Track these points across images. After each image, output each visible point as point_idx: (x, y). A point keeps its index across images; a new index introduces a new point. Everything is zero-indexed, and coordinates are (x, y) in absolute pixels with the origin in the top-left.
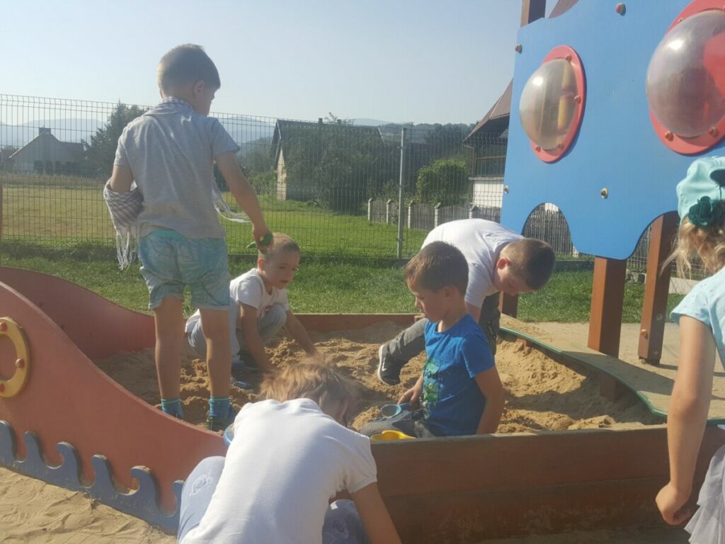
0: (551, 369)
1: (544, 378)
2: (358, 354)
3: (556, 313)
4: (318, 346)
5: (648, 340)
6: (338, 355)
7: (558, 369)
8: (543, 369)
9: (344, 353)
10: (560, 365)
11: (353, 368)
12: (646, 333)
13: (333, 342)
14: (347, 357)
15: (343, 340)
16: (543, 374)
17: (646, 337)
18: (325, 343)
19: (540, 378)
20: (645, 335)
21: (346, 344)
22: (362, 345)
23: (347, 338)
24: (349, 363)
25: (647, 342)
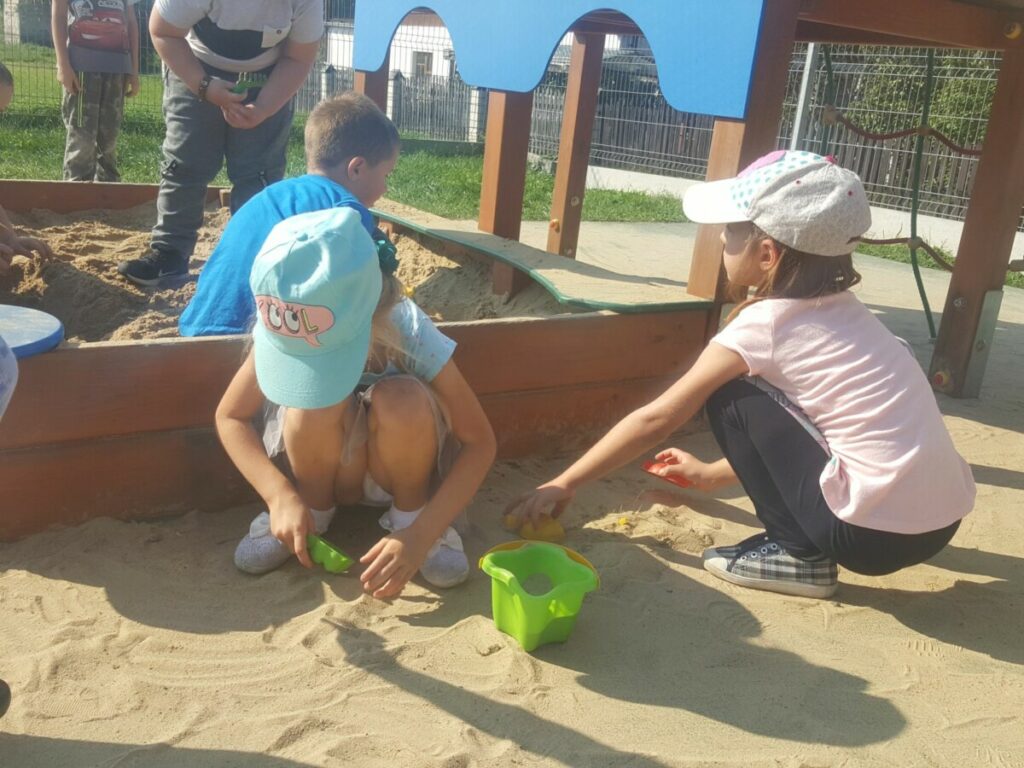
0: (427, 263)
1: (416, 275)
2: (123, 244)
3: (442, 207)
4: (50, 232)
5: (560, 234)
6: (85, 245)
7: (437, 262)
8: (416, 262)
9: (96, 243)
10: (439, 257)
11: (109, 262)
12: (558, 224)
13: (78, 226)
14: (102, 248)
15: (97, 224)
16: (415, 270)
17: (557, 230)
18: (63, 227)
19: (411, 275)
20: (556, 227)
21: (100, 230)
22: (131, 233)
23: (103, 222)
24: (104, 256)
25: (558, 237)
